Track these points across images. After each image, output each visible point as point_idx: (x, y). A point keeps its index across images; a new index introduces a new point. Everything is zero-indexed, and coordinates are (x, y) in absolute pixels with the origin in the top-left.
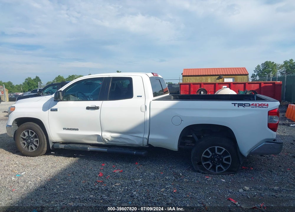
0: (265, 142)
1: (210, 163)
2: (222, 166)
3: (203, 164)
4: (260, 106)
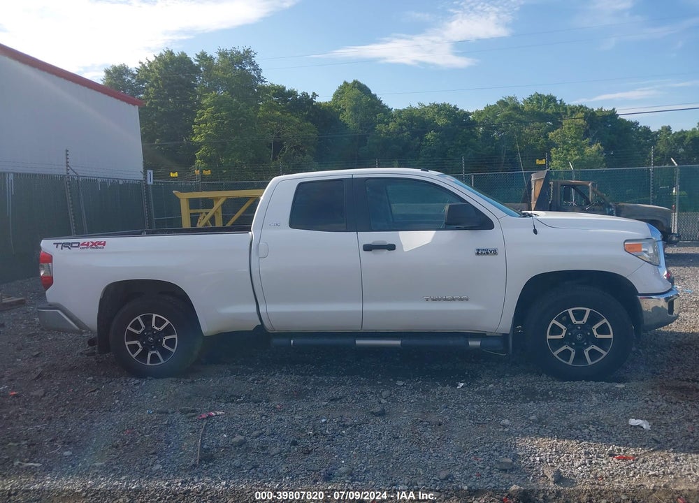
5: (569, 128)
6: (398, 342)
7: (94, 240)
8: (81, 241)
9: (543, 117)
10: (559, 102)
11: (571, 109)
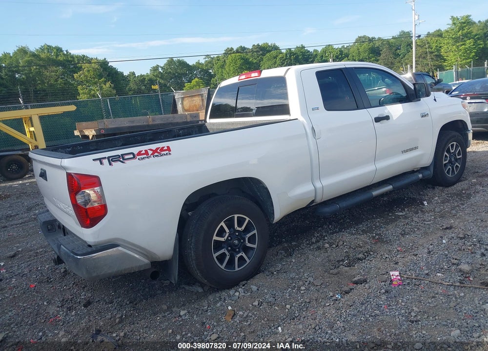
5: (89, 71)
6: (390, 187)
7: (154, 146)
8: (135, 150)
9: (57, 63)
10: (65, 53)
11: (77, 57)
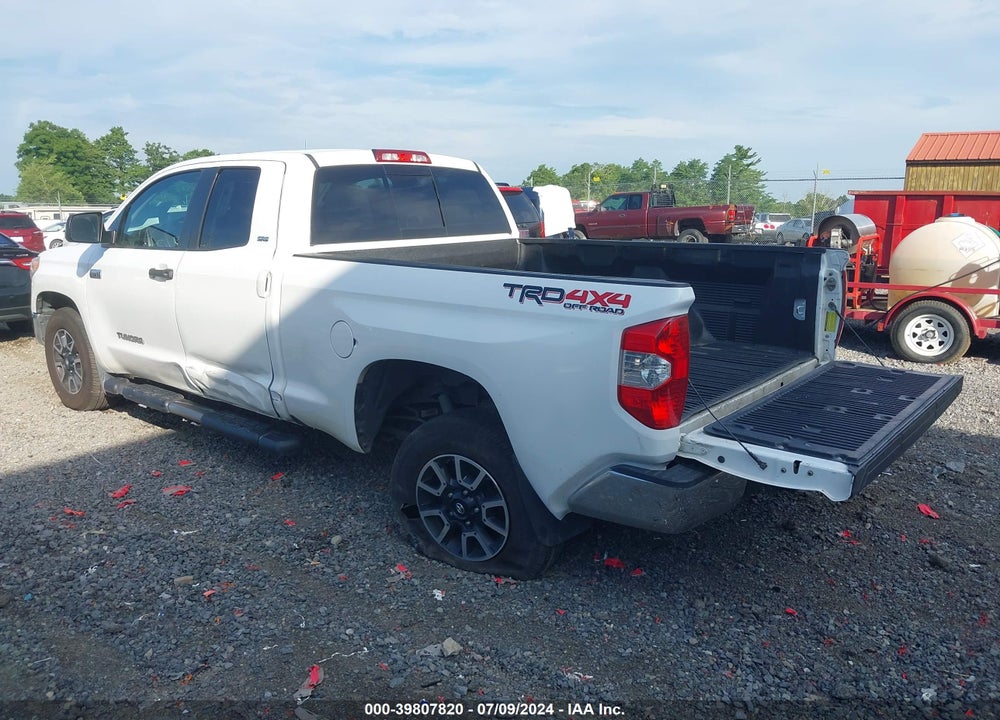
0: (613, 469)
1: (442, 516)
2: (479, 537)
3: (423, 514)
4: (598, 305)
